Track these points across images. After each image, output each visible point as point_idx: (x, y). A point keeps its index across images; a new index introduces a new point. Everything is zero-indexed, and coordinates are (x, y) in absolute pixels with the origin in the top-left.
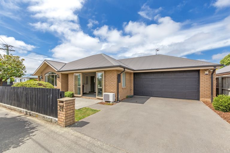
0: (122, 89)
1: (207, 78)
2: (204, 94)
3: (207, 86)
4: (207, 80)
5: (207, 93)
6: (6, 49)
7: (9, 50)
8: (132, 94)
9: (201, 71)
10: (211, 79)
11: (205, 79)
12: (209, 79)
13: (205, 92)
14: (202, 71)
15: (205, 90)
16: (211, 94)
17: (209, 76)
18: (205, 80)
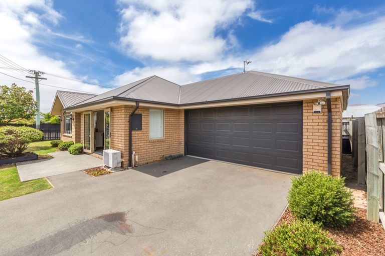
0: (149, 142)
1: (319, 121)
2: (311, 160)
3: (320, 141)
4: (318, 127)
5: (320, 158)
6: (34, 78)
7: (38, 78)
8: (182, 152)
9: (304, 105)
10: (327, 124)
11: (313, 124)
12: (324, 124)
13: (313, 157)
14: (306, 104)
15: (314, 151)
16: (326, 162)
17: (323, 117)
18: (315, 127)
